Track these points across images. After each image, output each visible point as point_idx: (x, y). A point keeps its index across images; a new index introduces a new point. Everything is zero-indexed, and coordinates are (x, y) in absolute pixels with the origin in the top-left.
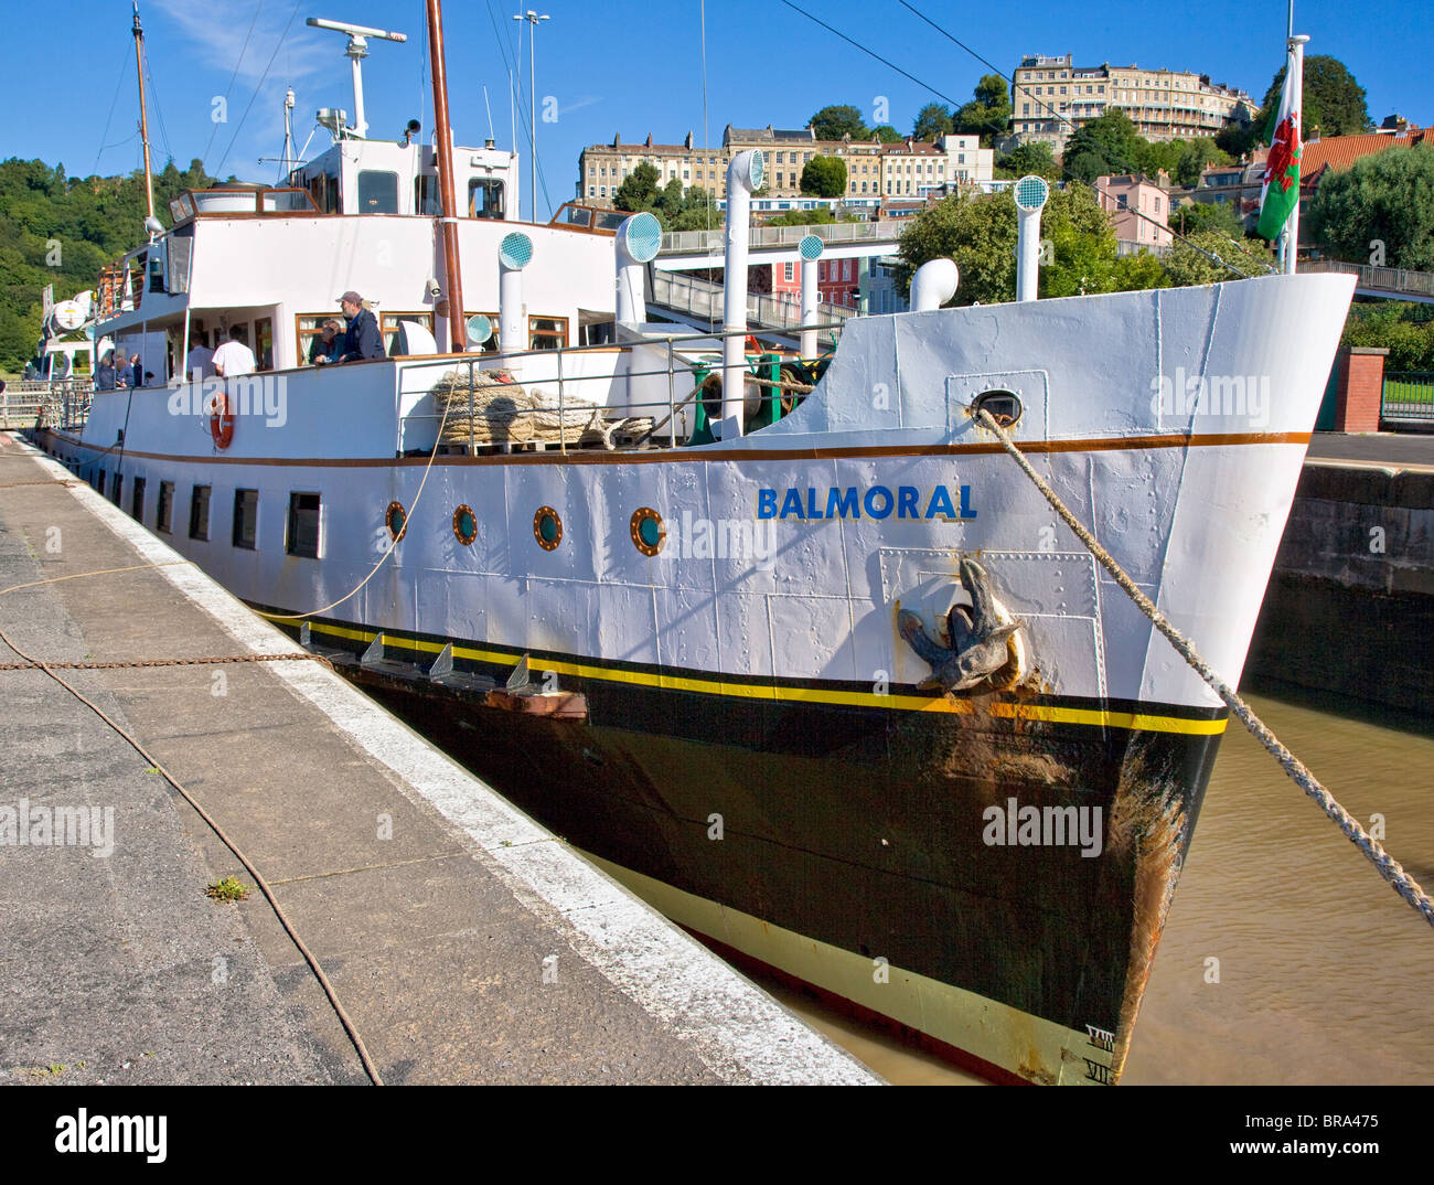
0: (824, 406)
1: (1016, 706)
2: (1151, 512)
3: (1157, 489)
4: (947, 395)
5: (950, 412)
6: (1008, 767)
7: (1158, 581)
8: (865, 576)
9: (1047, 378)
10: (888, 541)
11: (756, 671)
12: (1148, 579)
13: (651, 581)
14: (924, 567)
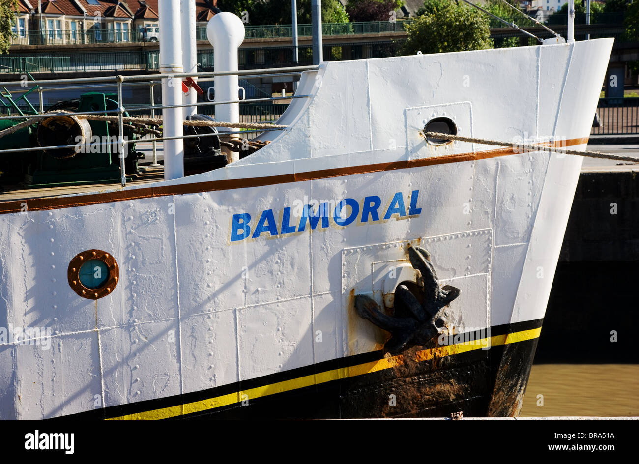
0: (306, 136)
1: (433, 350)
2: (529, 194)
3: (533, 178)
4: (406, 123)
5: (408, 135)
6: (427, 397)
7: (528, 240)
8: (327, 275)
9: (472, 107)
10: (349, 243)
11: (221, 382)
12: (523, 240)
13: (96, 323)
14: (377, 258)
